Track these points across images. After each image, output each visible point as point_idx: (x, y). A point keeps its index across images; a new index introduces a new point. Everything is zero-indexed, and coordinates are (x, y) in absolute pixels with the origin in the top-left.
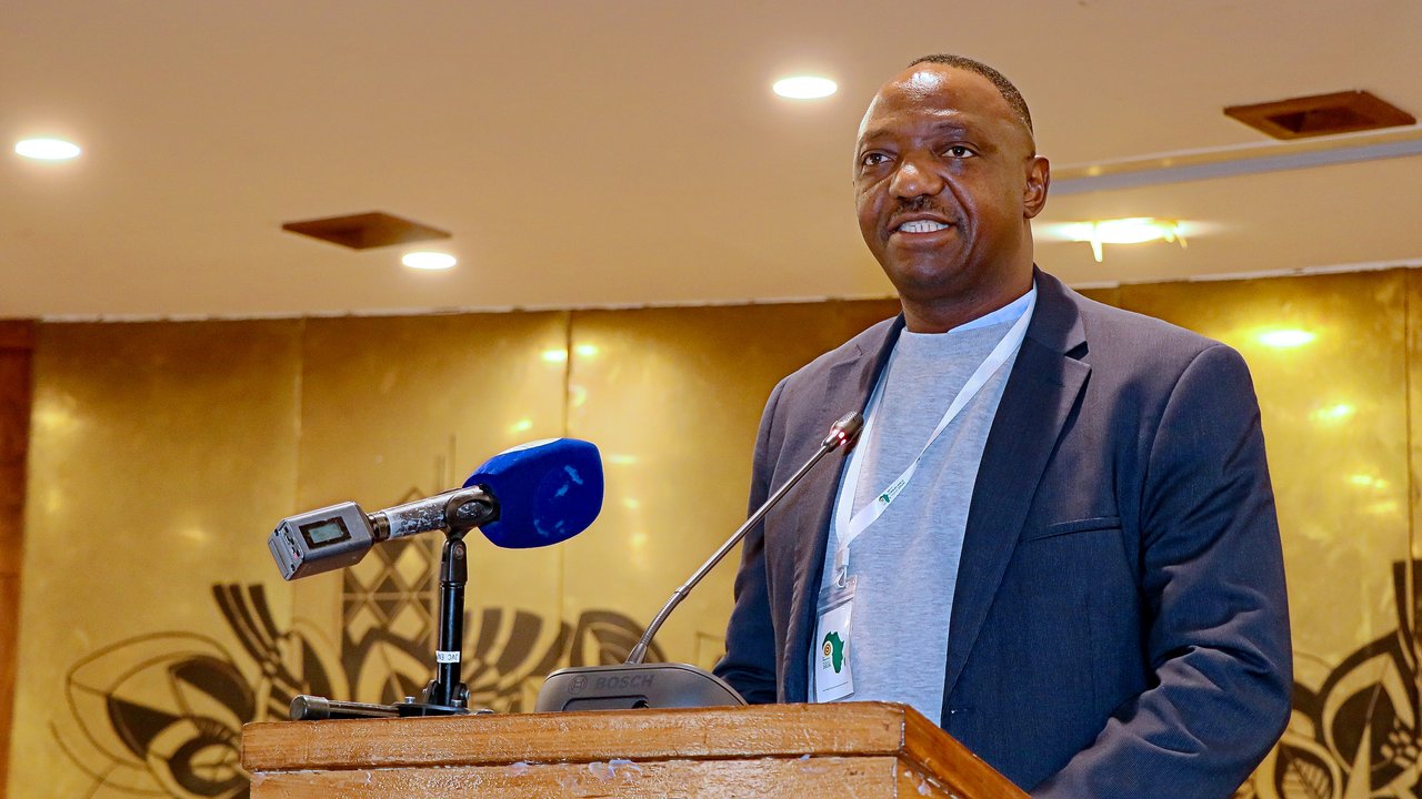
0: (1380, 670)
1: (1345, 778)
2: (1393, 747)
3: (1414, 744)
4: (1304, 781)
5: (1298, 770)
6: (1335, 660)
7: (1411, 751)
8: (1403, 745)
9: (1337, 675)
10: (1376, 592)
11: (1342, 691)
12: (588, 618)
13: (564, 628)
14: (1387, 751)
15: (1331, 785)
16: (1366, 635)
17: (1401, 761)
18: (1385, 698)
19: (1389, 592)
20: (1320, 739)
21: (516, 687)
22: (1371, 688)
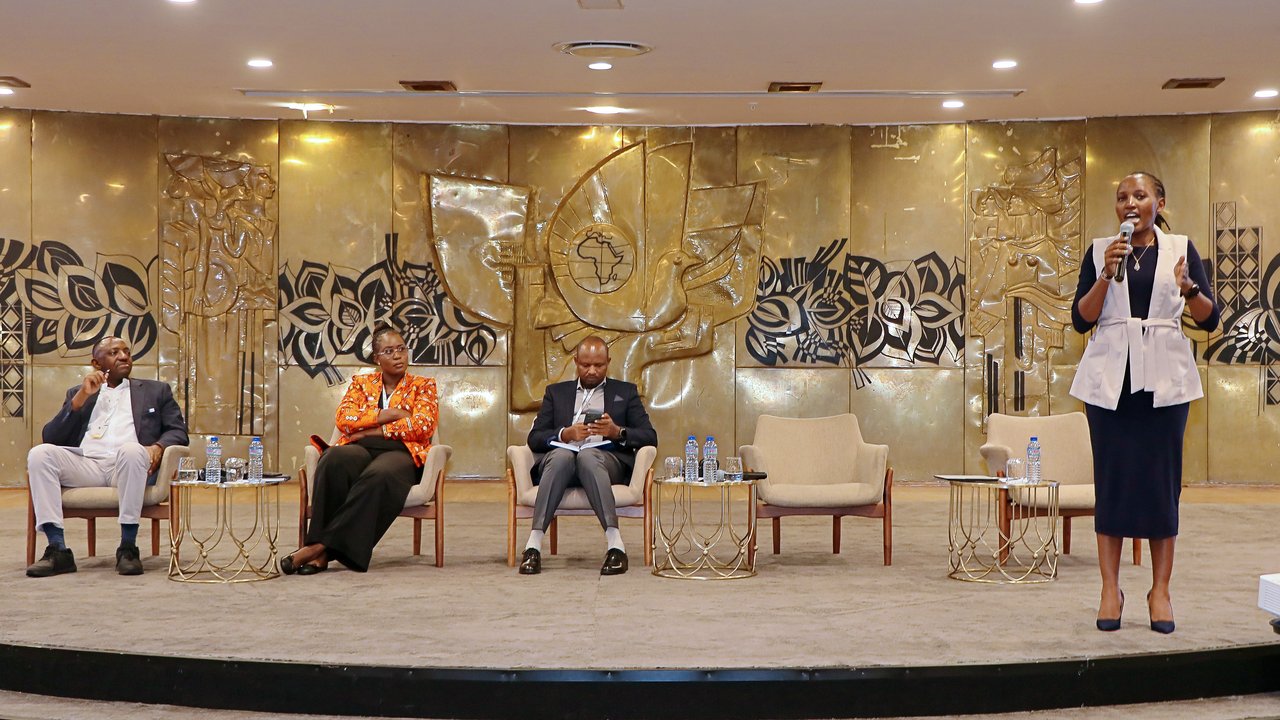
0: (380, 274)
1: (366, 314)
2: (384, 302)
3: (391, 302)
4: (350, 315)
5: (348, 311)
6: (363, 271)
7: (390, 304)
8: (387, 302)
9: (364, 276)
10: (380, 245)
11: (365, 282)
12: (45, 244)
13: (34, 248)
14: (381, 304)
15: (360, 316)
16: (375, 261)
17: (386, 308)
18: (381, 284)
19: (384, 245)
20: (356, 300)
21: (12, 273)
22: (377, 281)
